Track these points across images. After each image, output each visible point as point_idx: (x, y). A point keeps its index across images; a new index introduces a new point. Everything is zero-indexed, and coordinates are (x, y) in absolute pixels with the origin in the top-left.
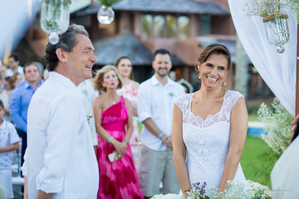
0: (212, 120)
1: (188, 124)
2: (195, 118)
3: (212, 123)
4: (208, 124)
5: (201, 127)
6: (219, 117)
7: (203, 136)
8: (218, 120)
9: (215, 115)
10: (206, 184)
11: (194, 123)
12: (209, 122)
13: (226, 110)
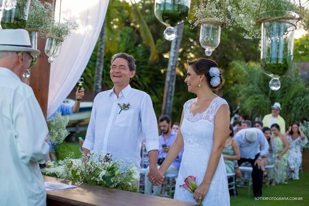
0: (198, 118)
1: (185, 119)
2: (189, 115)
4: (196, 120)
5: (191, 122)
7: (191, 129)
8: (203, 118)
9: (201, 114)
11: (188, 119)
13: (210, 112)
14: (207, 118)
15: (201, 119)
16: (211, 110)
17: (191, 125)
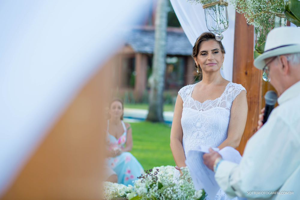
0: (211, 105)
1: (187, 108)
2: (194, 103)
3: (211, 107)
4: (207, 108)
5: (200, 111)
6: (218, 102)
7: (200, 119)
8: (217, 105)
9: (215, 100)
10: (159, 170)
11: (193, 108)
12: (208, 106)
13: (226, 98)
14: (223, 105)
15: (215, 107)
16: (227, 95)
17: (200, 114)
